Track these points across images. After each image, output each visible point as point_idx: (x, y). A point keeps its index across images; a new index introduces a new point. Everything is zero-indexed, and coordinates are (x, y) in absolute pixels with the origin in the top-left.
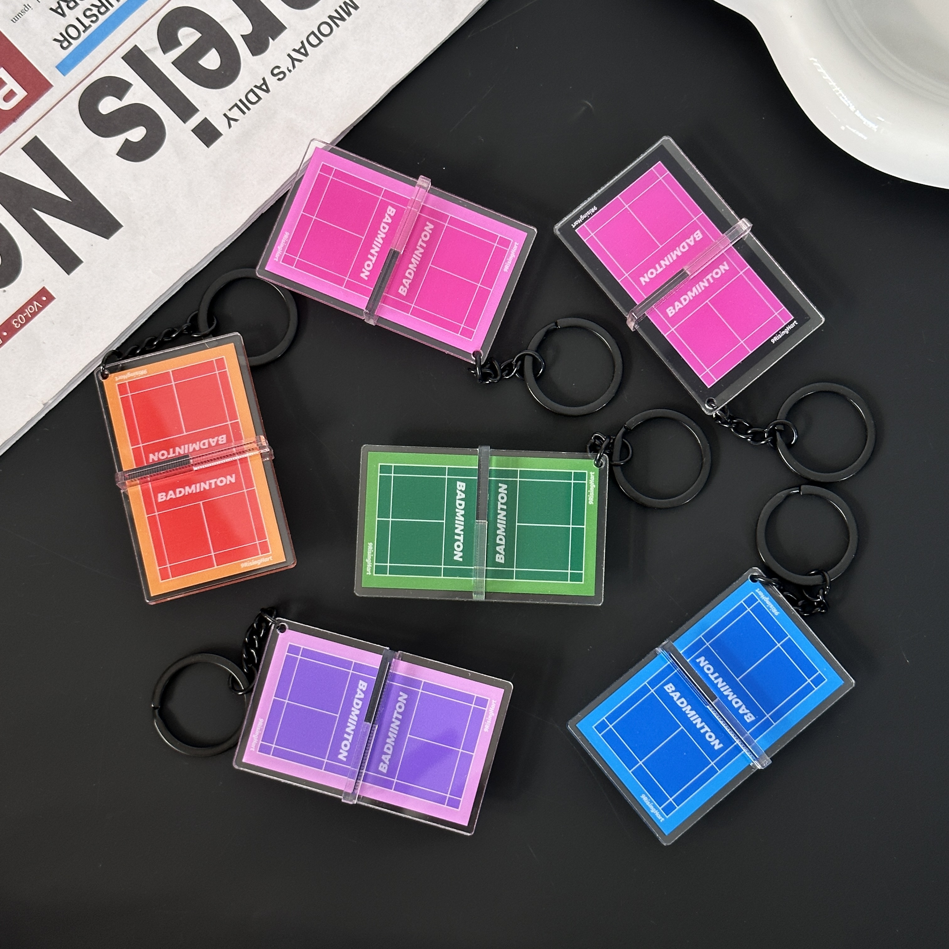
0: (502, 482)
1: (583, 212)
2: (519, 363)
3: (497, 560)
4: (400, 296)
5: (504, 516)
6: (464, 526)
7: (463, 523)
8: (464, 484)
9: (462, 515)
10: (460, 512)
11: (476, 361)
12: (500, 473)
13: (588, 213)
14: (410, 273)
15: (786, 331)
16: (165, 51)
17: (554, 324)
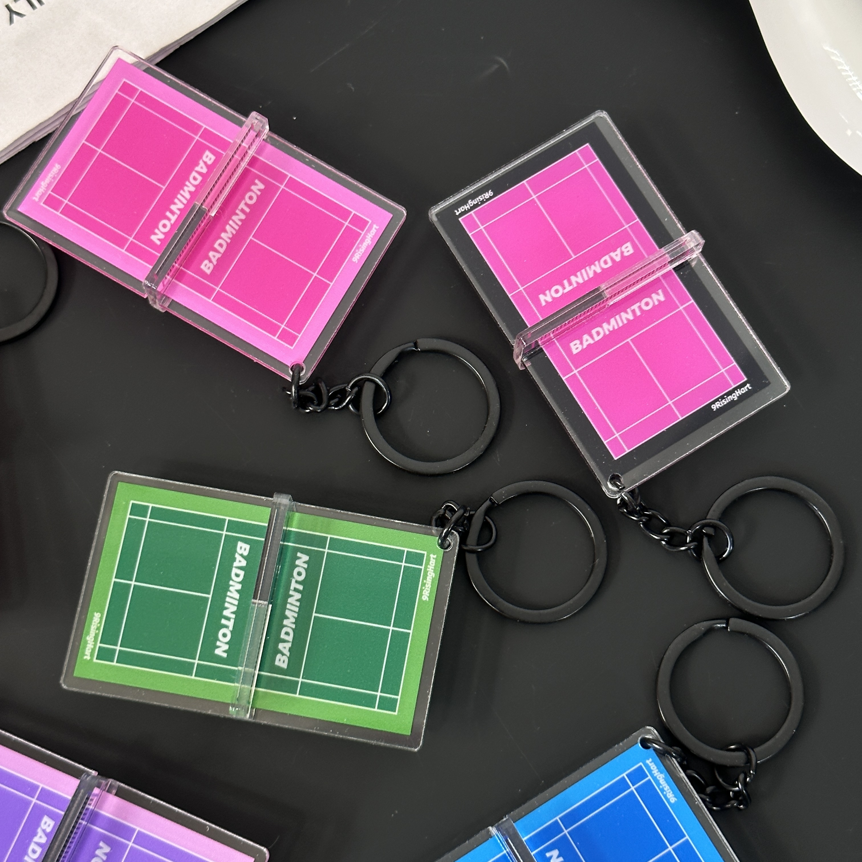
0: (304, 551)
1: (473, 196)
2: (356, 389)
3: (277, 663)
4: (203, 274)
5: (297, 600)
6: (238, 606)
7: (236, 602)
8: (248, 547)
9: (237, 591)
10: (235, 586)
11: (293, 377)
12: (301, 538)
13: (480, 198)
14: (221, 245)
15: (735, 397)
17: (412, 344)
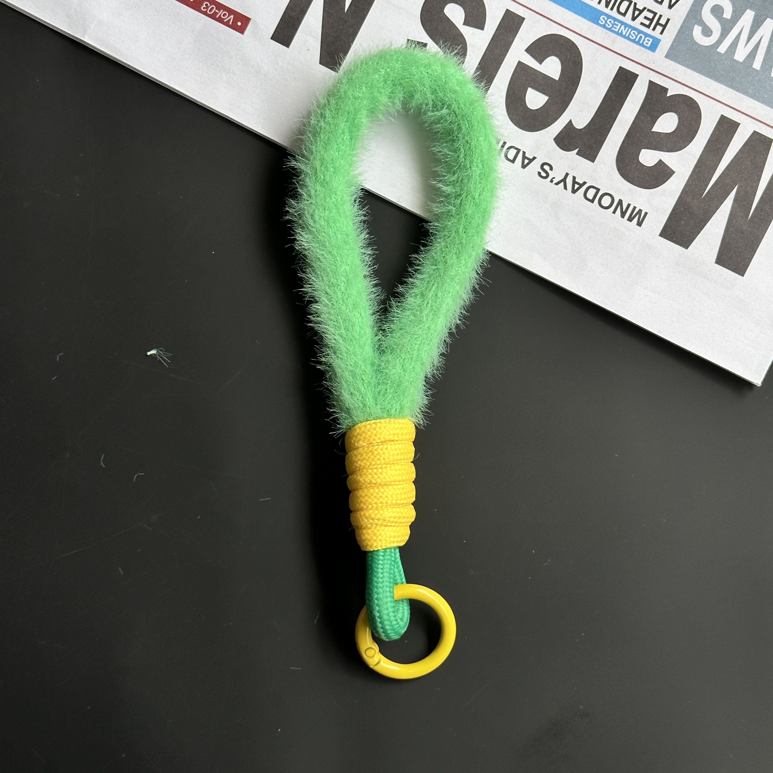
16: (529, 50)
